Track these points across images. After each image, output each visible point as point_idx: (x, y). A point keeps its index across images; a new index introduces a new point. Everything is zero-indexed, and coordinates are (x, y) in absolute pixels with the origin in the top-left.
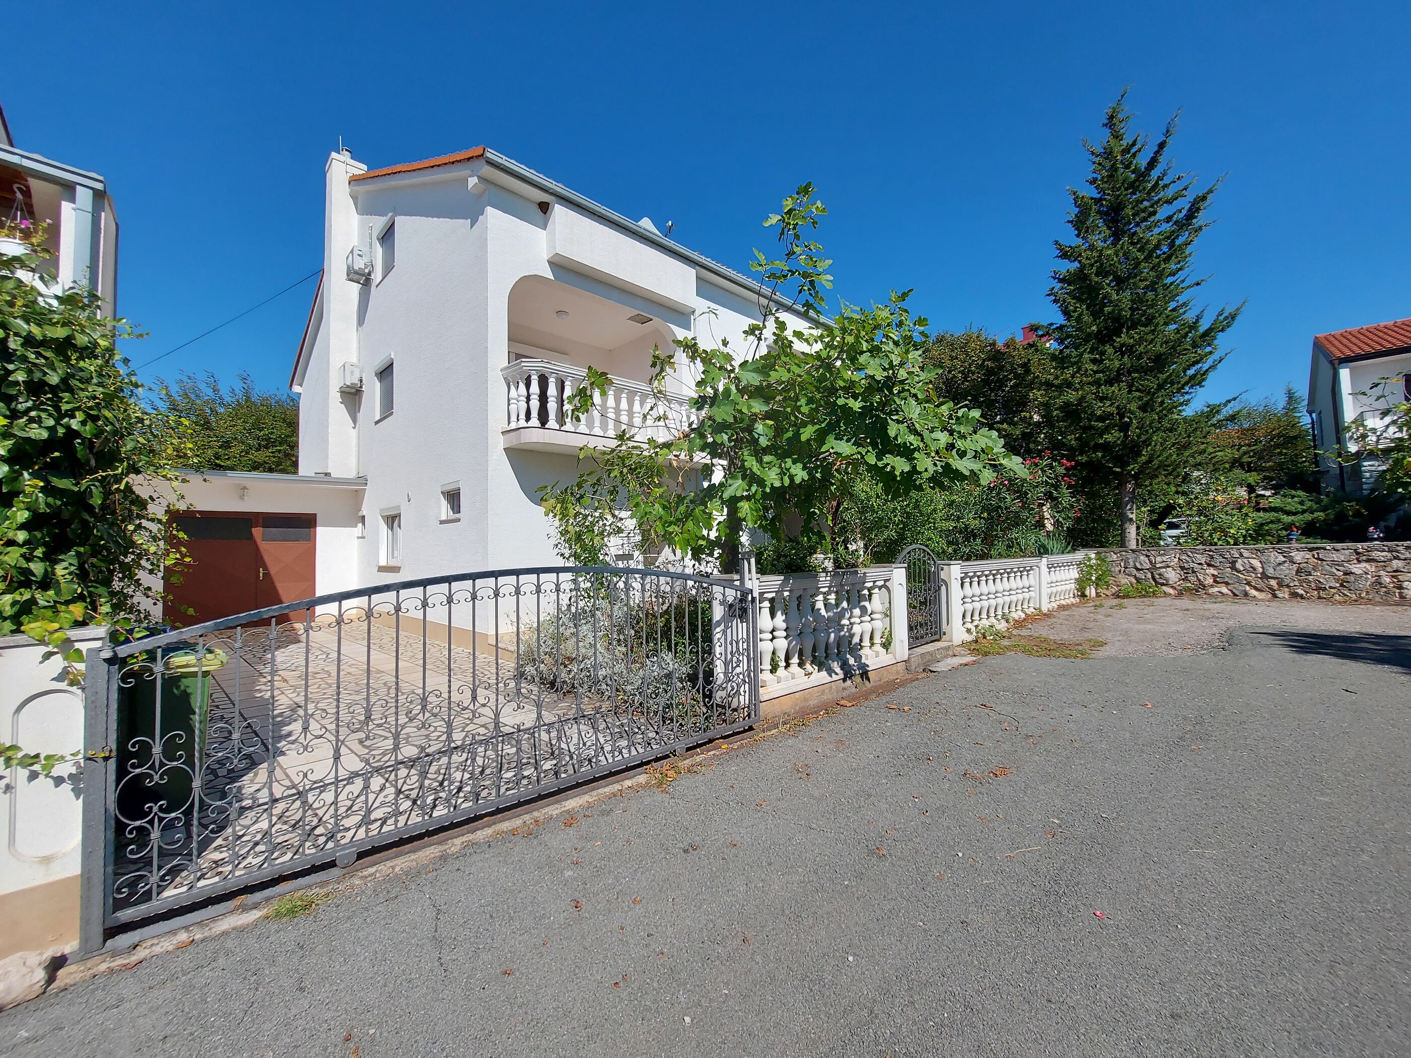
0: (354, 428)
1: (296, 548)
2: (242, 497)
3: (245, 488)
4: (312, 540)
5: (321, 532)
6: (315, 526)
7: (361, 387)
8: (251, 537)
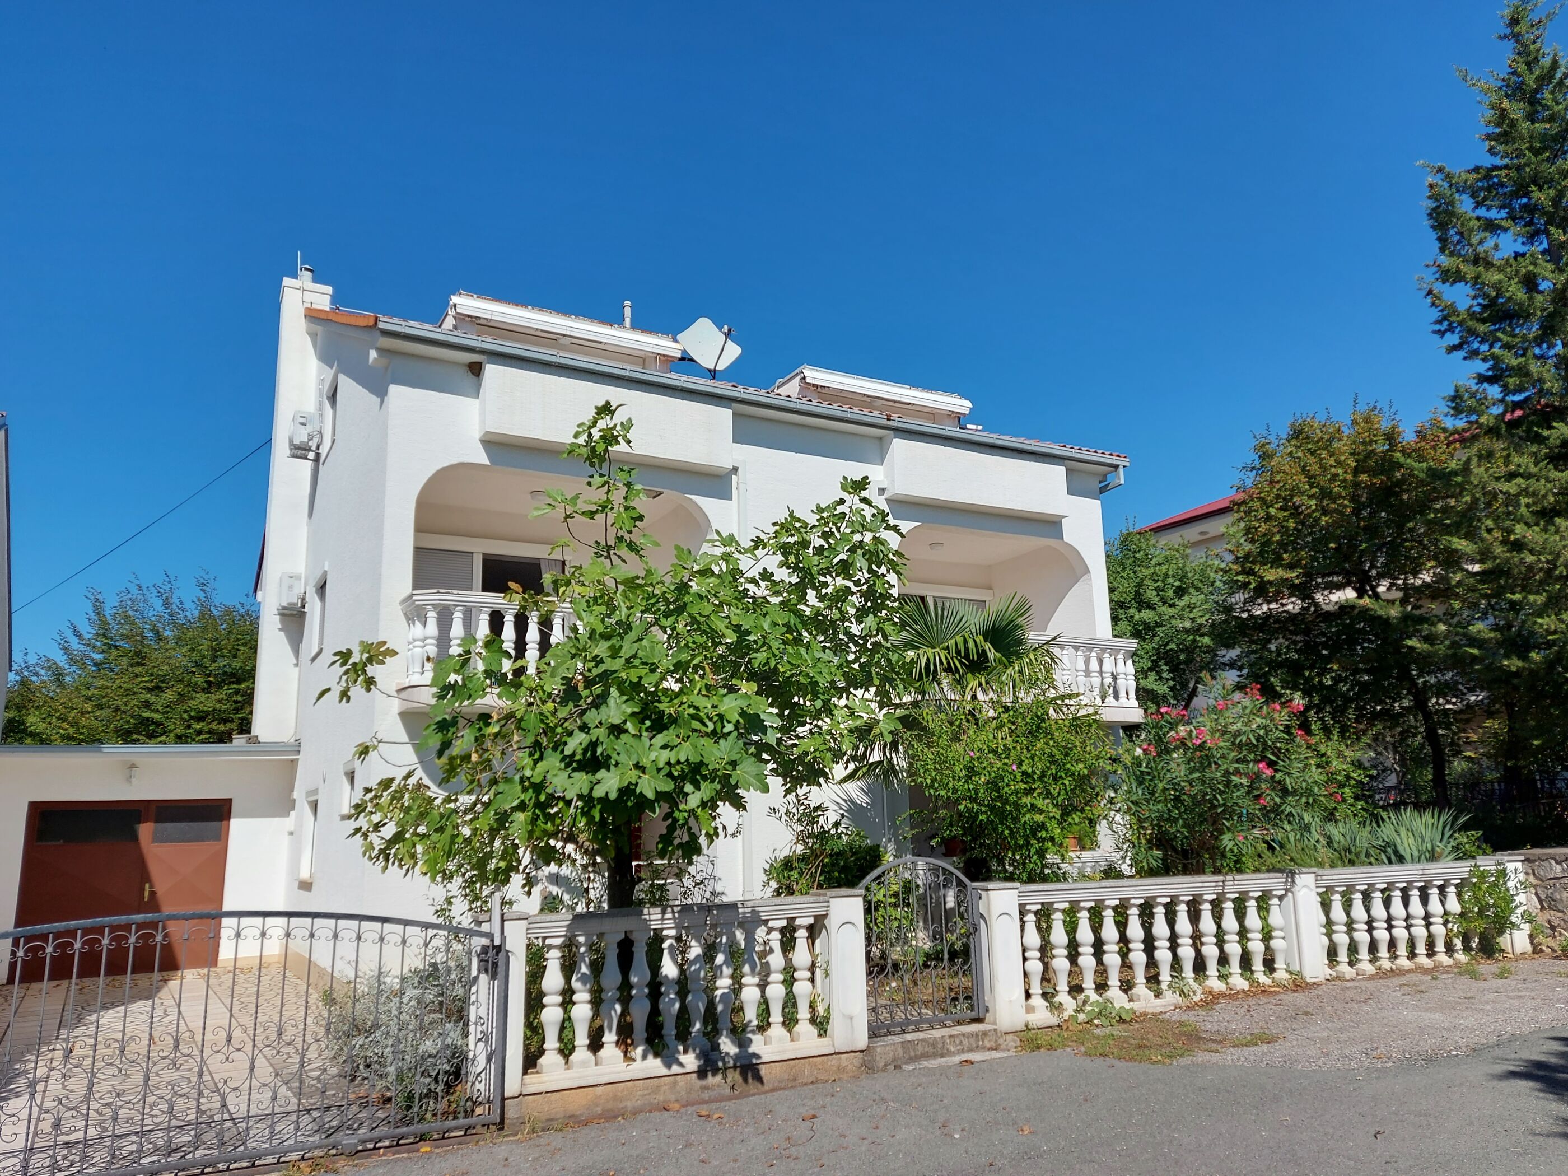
0: (297, 665)
1: (196, 852)
2: (129, 779)
3: (133, 766)
4: (222, 838)
5: (236, 825)
6: (227, 817)
7: (303, 607)
8: (135, 838)
